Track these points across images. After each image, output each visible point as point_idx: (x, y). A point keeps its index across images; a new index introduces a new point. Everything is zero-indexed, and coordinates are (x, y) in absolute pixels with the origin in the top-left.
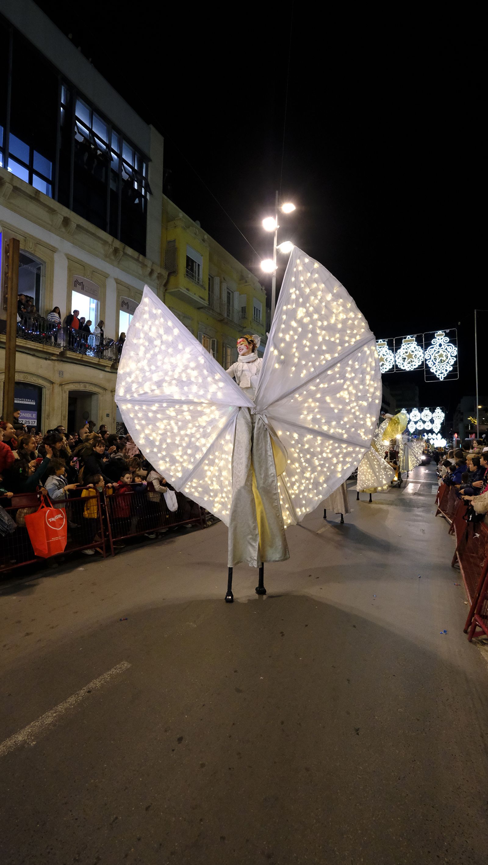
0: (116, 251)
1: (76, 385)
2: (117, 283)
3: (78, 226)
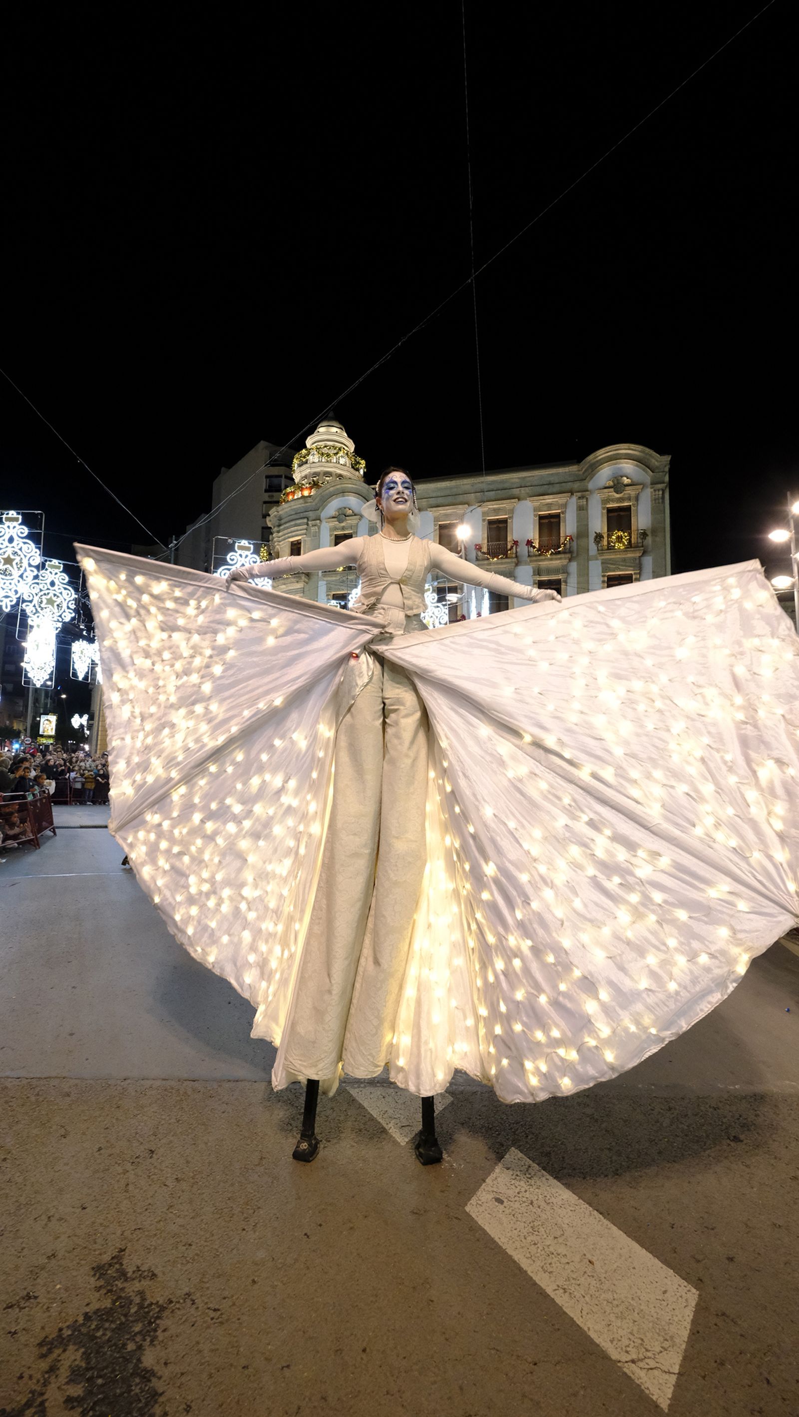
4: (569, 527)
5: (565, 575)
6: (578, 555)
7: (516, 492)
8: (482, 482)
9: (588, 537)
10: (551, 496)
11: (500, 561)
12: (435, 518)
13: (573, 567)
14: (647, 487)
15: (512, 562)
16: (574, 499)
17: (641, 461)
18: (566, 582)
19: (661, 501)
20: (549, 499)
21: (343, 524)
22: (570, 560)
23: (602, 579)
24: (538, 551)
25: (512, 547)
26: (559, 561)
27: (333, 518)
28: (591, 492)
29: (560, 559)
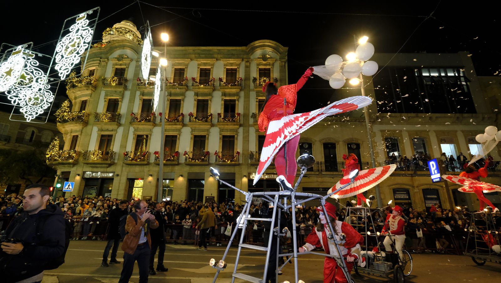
0: (458, 118)
1: (454, 186)
2: (463, 132)
3: (437, 117)
4: (241, 74)
5: (238, 97)
6: (244, 88)
7: (216, 56)
8: (199, 49)
9: (250, 80)
10: (233, 59)
11: (205, 87)
12: (172, 64)
13: (242, 94)
14: (277, 61)
15: (211, 88)
16: (244, 62)
17: (275, 49)
18: (238, 100)
19: (284, 67)
20: (232, 61)
21: (121, 62)
22: (241, 90)
23: (256, 100)
24: (224, 83)
25: (211, 80)
26: (235, 90)
27: (115, 58)
28: (252, 60)
29: (236, 88)
